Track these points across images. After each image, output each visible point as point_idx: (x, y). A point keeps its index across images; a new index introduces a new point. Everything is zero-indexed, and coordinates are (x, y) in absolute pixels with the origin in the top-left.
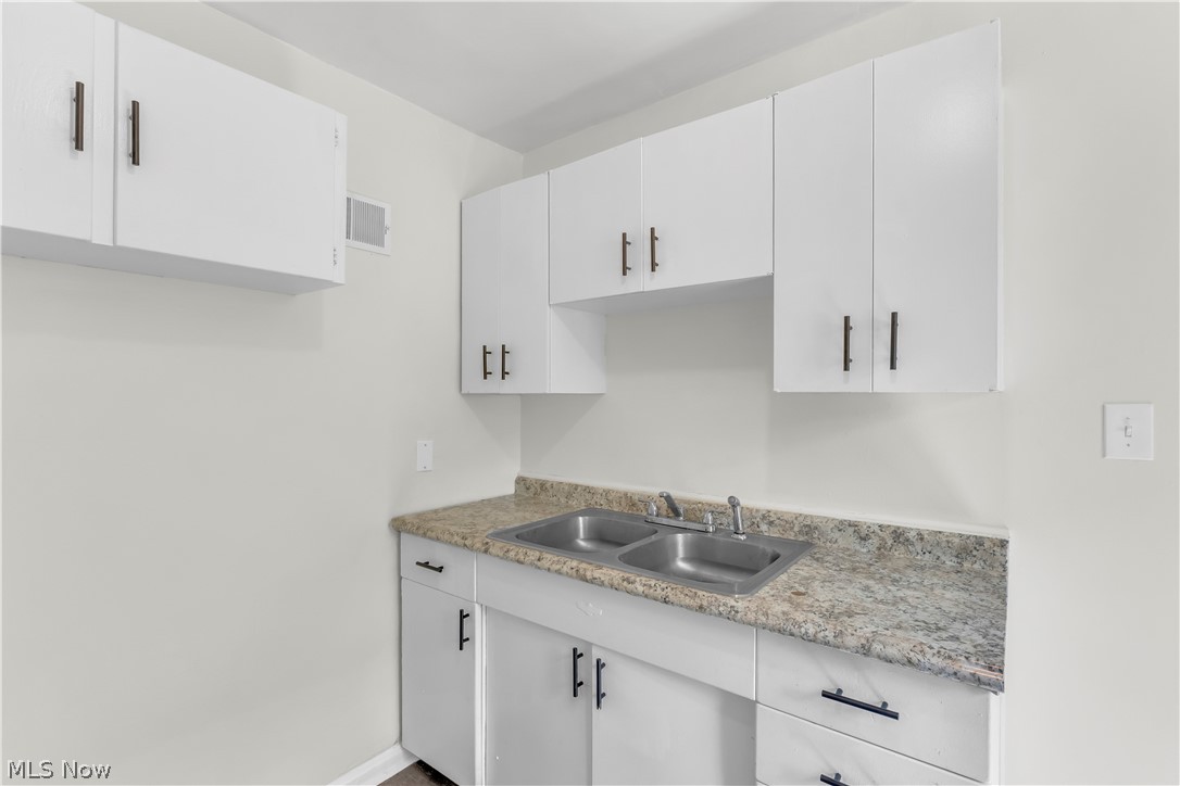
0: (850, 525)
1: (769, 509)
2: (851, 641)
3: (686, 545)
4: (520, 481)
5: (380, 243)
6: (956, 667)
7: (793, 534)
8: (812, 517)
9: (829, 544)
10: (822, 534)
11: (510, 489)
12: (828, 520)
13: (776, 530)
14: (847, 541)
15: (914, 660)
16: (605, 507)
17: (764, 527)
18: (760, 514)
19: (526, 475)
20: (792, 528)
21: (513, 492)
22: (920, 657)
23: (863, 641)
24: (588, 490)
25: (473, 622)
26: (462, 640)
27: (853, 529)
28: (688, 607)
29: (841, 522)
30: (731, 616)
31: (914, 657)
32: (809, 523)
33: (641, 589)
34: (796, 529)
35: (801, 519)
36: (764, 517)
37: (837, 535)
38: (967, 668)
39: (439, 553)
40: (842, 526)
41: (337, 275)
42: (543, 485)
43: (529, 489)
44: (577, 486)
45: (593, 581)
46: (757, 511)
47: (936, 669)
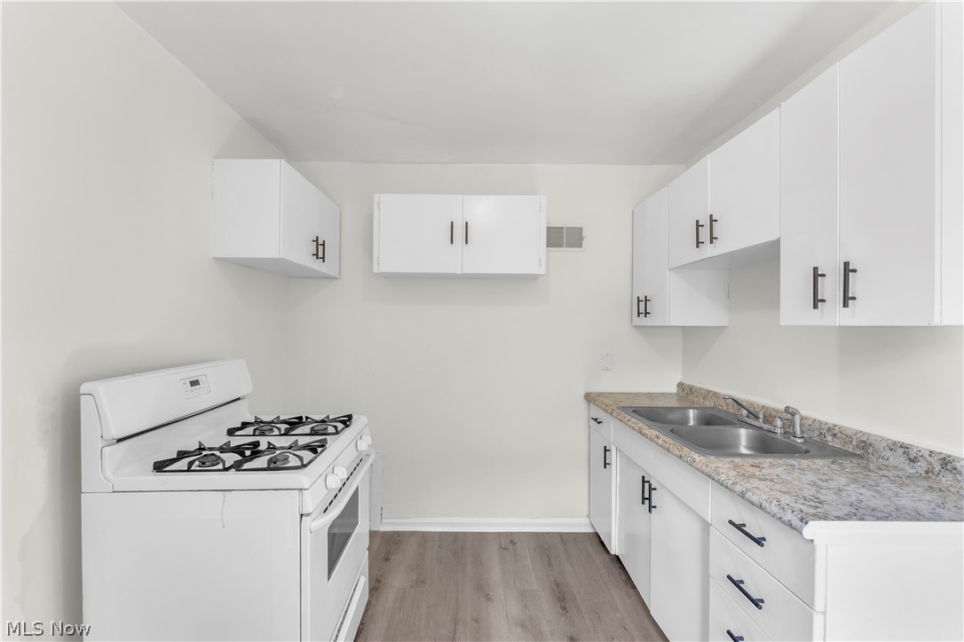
0: (901, 447)
1: (836, 423)
2: (738, 488)
3: (749, 437)
4: (680, 385)
5: (581, 246)
6: (782, 515)
7: (852, 447)
8: (870, 435)
9: (881, 460)
10: (875, 450)
11: (674, 390)
12: (883, 439)
13: (838, 441)
14: (897, 459)
15: (763, 506)
16: (725, 408)
17: (829, 438)
18: (827, 427)
19: (684, 382)
20: (851, 442)
21: (676, 392)
22: (767, 505)
23: (744, 490)
24: (716, 395)
25: (611, 454)
26: (605, 464)
27: (903, 450)
28: (676, 455)
29: (895, 443)
30: (691, 463)
31: (765, 504)
32: (865, 439)
33: (661, 441)
34: (854, 443)
35: (859, 435)
36: (829, 429)
37: (889, 453)
38: (788, 516)
39: (601, 415)
40: (894, 446)
41: (542, 271)
42: (691, 388)
43: (685, 391)
44: (710, 391)
45: (644, 435)
46: (826, 424)
47: (772, 513)
